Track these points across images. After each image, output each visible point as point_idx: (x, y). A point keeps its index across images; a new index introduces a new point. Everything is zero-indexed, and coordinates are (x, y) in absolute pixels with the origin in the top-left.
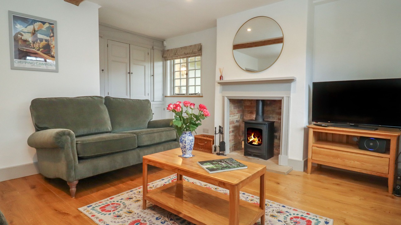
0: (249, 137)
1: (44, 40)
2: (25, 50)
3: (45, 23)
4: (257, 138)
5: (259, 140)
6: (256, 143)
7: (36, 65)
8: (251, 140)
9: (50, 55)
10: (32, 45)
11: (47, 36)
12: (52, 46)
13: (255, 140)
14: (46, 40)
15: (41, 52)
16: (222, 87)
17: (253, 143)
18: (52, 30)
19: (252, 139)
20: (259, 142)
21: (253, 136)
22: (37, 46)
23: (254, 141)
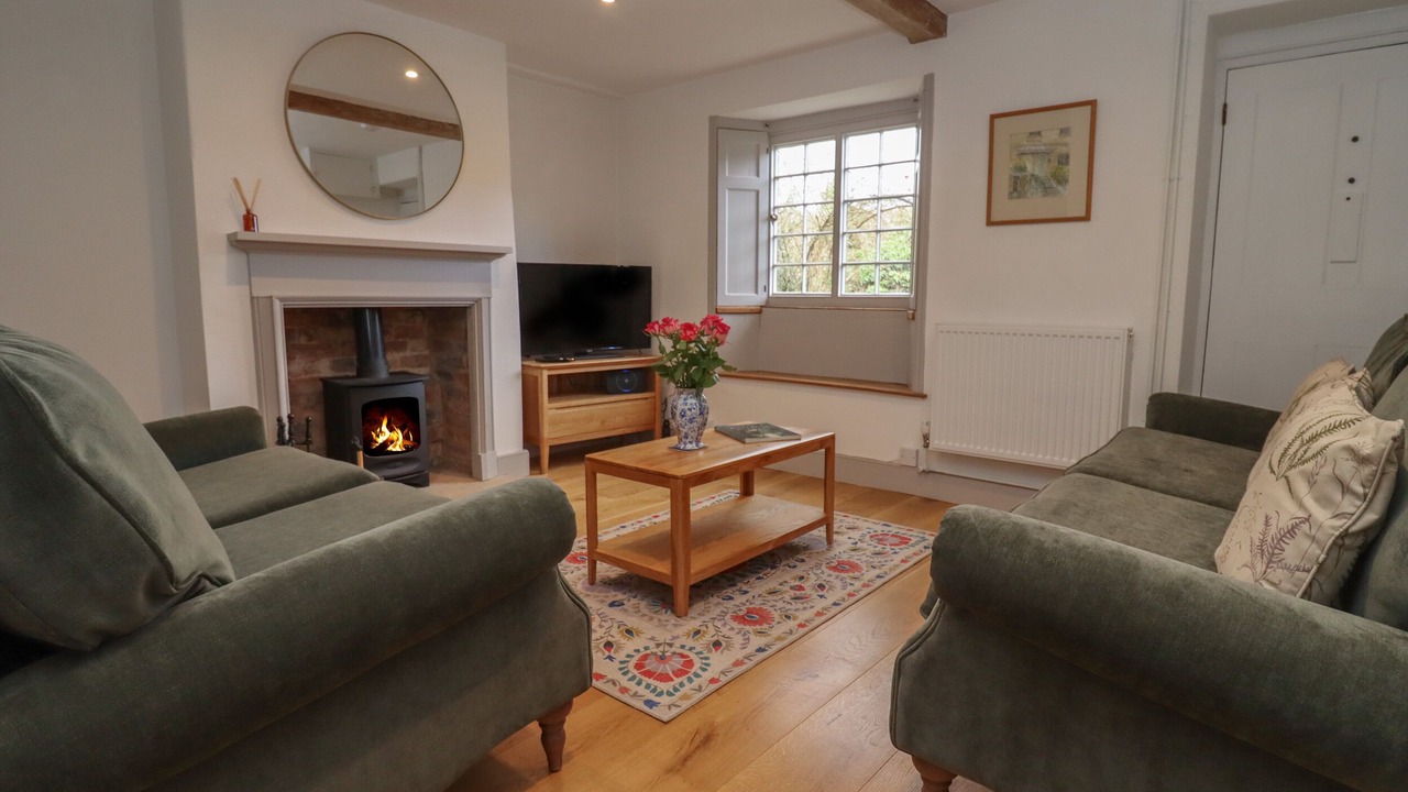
0: (375, 431)
4: (399, 432)
5: (406, 437)
6: (397, 447)
8: (381, 440)
13: (395, 438)
16: (243, 257)
17: (390, 448)
19: (384, 434)
20: (407, 443)
21: (388, 426)
23: (392, 442)
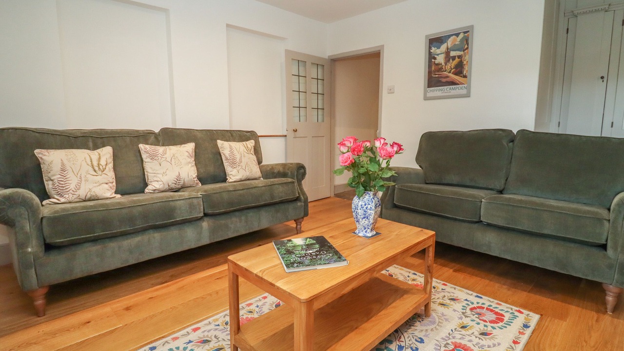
1: (457, 57)
2: (437, 76)
3: (459, 33)
7: (446, 91)
9: (462, 75)
10: (444, 67)
11: (460, 51)
12: (465, 63)
14: (459, 57)
15: (452, 74)
18: (467, 40)
22: (449, 67)
